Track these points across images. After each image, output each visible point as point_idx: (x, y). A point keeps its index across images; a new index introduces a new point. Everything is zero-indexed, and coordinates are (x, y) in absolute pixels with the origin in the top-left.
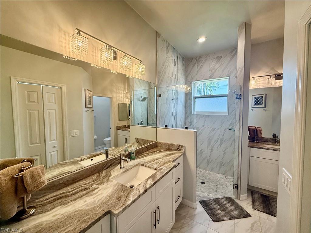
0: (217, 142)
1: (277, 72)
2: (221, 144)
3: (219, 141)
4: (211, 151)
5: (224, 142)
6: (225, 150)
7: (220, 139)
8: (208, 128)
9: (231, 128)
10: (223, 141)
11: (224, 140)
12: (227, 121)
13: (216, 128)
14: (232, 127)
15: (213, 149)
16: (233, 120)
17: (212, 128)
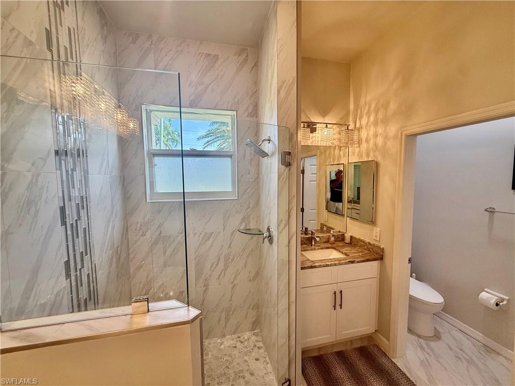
0: (217, 265)
1: (309, 118)
2: (226, 267)
3: (222, 260)
4: (205, 291)
5: (232, 261)
6: (235, 279)
7: (222, 256)
8: (195, 234)
9: (243, 228)
10: (230, 260)
11: (231, 257)
12: (237, 212)
13: (213, 233)
14: (246, 226)
15: (210, 284)
16: (248, 211)
17: (203, 235)
